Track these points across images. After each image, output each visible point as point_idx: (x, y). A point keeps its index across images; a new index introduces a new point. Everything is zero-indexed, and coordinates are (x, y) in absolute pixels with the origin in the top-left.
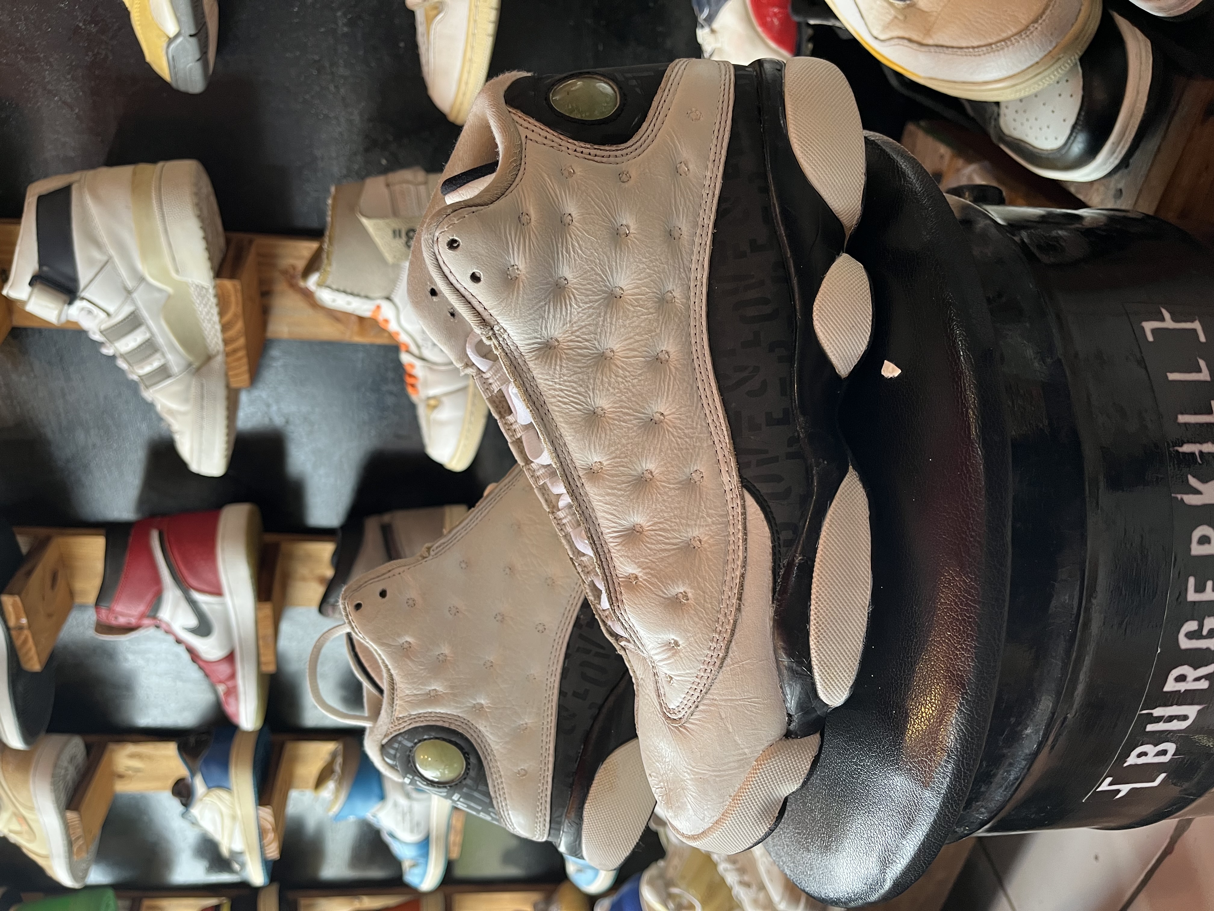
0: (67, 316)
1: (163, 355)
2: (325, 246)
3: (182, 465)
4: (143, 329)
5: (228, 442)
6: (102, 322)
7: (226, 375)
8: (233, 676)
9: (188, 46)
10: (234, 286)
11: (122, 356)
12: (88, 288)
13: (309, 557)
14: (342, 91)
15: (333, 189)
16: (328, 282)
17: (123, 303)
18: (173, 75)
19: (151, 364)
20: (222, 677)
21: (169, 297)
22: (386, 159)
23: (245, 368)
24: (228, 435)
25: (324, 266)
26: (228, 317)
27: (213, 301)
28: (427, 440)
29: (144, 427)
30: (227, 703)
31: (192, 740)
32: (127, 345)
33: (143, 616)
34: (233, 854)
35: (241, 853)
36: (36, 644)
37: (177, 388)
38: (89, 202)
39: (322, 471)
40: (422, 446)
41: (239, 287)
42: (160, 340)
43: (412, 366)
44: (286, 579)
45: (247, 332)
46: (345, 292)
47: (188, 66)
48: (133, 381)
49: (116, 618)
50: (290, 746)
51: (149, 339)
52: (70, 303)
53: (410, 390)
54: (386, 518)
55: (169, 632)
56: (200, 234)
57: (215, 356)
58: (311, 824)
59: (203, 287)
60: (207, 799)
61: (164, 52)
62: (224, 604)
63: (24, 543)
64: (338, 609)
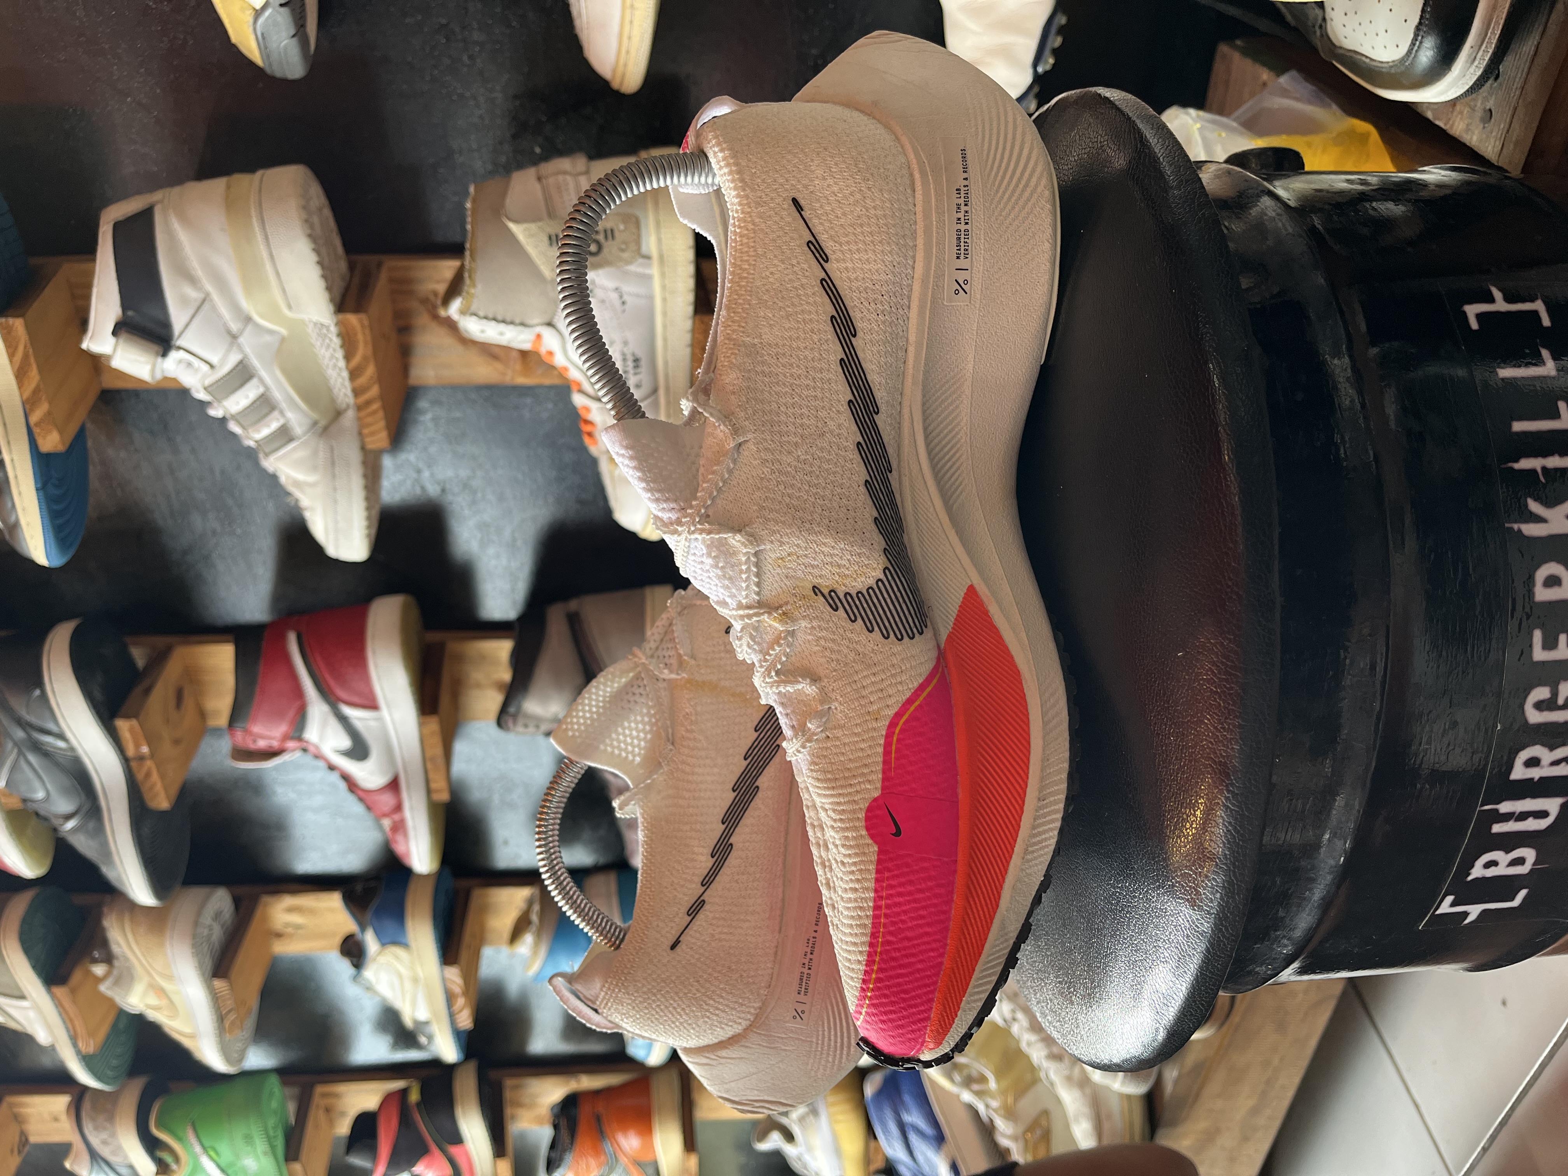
0: (163, 371)
1: (282, 413)
2: (467, 263)
3: (317, 549)
4: (254, 381)
5: (369, 518)
6: (205, 376)
7: (360, 434)
8: (399, 808)
9: (280, 19)
10: (361, 321)
11: (233, 417)
12: (184, 335)
13: (483, 658)
14: (478, 60)
15: (472, 189)
16: (474, 308)
17: (229, 351)
18: (265, 57)
19: (269, 426)
20: (386, 809)
21: (283, 340)
22: (540, 146)
23: (382, 424)
24: (368, 509)
25: (466, 288)
26: (357, 360)
27: (336, 341)
28: (614, 503)
29: (271, 506)
30: (396, 842)
31: (359, 888)
32: (238, 403)
33: (286, 737)
34: (417, 1023)
35: (427, 1023)
36: (162, 777)
37: (301, 454)
38: (176, 226)
39: (491, 551)
40: (608, 512)
41: (366, 323)
42: (277, 395)
43: (588, 409)
44: (458, 688)
45: (380, 379)
46: (495, 319)
47: (283, 44)
48: (249, 447)
49: (255, 741)
50: (477, 894)
51: (263, 395)
52: (164, 354)
53: (587, 440)
54: (573, 605)
55: (318, 756)
56: (313, 258)
57: (345, 410)
58: (513, 987)
59: (322, 325)
60: (382, 959)
61: (251, 29)
62: (380, 719)
63: (139, 655)
64: (521, 721)
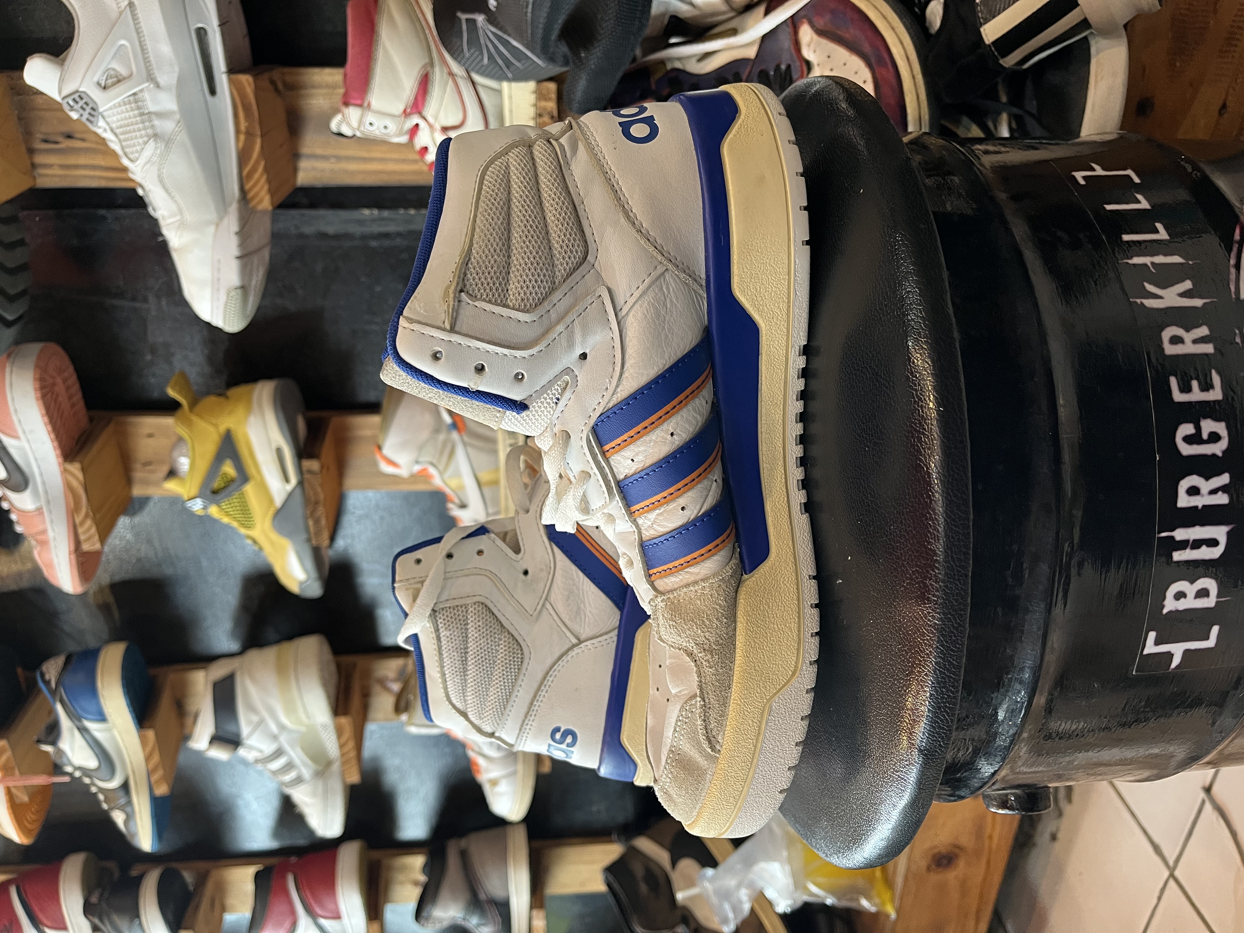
1: (299, 770)
4: (285, 756)
6: (257, 755)
7: (343, 775)
10: (347, 721)
12: (248, 739)
13: (404, 868)
17: (272, 744)
19: (291, 775)
21: (304, 734)
26: (342, 741)
27: (333, 730)
28: (491, 803)
32: (275, 765)
37: (309, 788)
38: (248, 684)
41: (350, 721)
42: (297, 761)
43: (476, 759)
44: (387, 884)
51: (289, 761)
52: (235, 749)
53: (476, 774)
54: (463, 843)
57: (334, 762)
59: (325, 723)
62: (342, 924)
63: (188, 877)
64: (431, 921)
